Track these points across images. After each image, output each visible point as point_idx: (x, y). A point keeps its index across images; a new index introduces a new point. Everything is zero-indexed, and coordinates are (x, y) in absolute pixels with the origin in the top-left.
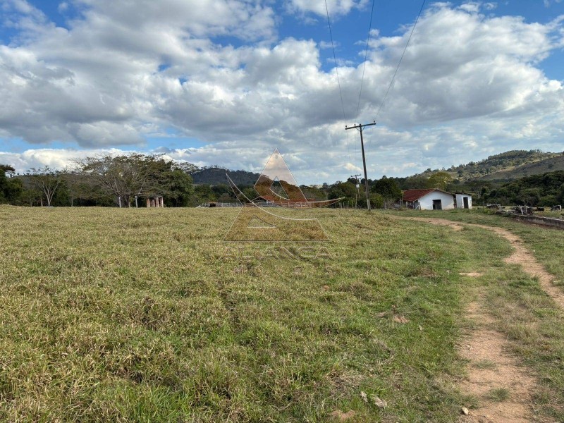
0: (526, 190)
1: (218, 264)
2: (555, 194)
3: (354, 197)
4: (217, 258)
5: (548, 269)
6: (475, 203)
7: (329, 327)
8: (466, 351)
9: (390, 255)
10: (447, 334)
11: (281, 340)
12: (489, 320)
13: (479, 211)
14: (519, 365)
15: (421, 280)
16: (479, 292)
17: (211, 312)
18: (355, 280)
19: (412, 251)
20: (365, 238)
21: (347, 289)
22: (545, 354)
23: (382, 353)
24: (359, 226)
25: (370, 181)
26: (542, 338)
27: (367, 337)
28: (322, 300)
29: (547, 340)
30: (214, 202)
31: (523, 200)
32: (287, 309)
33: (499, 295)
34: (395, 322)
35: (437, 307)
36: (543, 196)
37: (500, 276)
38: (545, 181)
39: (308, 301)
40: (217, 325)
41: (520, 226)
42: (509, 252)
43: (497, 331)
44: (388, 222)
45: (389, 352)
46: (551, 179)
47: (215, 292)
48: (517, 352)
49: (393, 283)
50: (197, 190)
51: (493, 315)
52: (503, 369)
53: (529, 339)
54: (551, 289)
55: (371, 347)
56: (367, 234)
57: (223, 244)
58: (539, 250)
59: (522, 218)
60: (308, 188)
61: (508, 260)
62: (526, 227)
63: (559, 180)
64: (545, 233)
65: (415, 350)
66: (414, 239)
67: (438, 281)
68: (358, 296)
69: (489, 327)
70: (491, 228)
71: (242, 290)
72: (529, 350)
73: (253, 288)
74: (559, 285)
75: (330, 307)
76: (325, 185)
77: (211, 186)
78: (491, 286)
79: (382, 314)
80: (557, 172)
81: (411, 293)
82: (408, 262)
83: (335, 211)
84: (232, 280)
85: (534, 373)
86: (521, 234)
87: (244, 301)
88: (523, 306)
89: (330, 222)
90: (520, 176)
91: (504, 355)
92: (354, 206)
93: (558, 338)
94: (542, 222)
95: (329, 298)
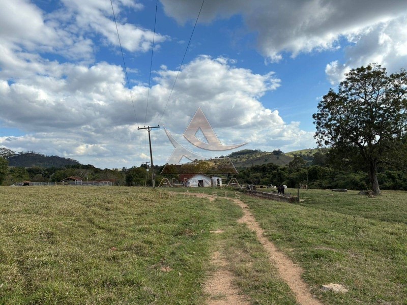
0: (253, 175)
1: (20, 235)
2: (269, 177)
3: (145, 178)
4: (19, 229)
5: (261, 226)
6: (224, 182)
7: (110, 281)
8: (208, 288)
9: (165, 221)
10: (197, 277)
11: (66, 297)
12: (225, 263)
13: (226, 188)
14: (240, 294)
15: (184, 238)
16: (221, 244)
17: (5, 278)
18: (136, 241)
19: (180, 217)
20: (149, 208)
21: (129, 249)
22: (256, 284)
23: (149, 298)
24: (146, 200)
25: (157, 166)
26: (255, 273)
27: (139, 286)
28: (108, 259)
29: (257, 274)
30: (28, 182)
31: (252, 181)
32: (77, 270)
33: (232, 245)
34: (162, 271)
35: (192, 257)
36: (262, 178)
37: (234, 232)
38: (263, 169)
39: (97, 261)
40: (10, 289)
41: (248, 198)
42: (241, 215)
43: (229, 271)
44: (167, 196)
45: (154, 296)
46: (266, 168)
47: (12, 260)
48: (239, 284)
49: (164, 242)
50: (12, 171)
51: (228, 259)
52: (231, 298)
53: (247, 275)
54: (262, 239)
55: (141, 294)
56: (151, 206)
57: (28, 217)
58: (258, 213)
59: (250, 192)
60: (110, 171)
61: (240, 221)
62: (252, 198)
63: (271, 169)
64: (262, 202)
65: (174, 292)
66: (182, 208)
67: (195, 238)
68: (137, 254)
69: (224, 268)
70: (232, 199)
71: (39, 257)
72: (246, 282)
73: (50, 254)
74: (267, 236)
75: (114, 264)
76: (124, 169)
77: (26, 168)
78: (228, 239)
79: (154, 266)
80: (269, 164)
81: (176, 248)
82: (176, 226)
83: (129, 188)
84: (31, 249)
85: (249, 299)
86: (248, 203)
87: (38, 266)
88: (245, 251)
89: (123, 197)
90: (249, 166)
91: (231, 288)
92: (144, 184)
93: (264, 272)
94: (261, 195)
95: (114, 258)
